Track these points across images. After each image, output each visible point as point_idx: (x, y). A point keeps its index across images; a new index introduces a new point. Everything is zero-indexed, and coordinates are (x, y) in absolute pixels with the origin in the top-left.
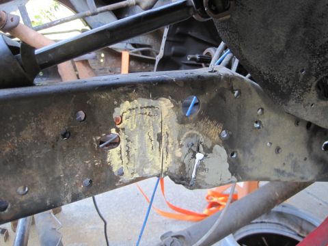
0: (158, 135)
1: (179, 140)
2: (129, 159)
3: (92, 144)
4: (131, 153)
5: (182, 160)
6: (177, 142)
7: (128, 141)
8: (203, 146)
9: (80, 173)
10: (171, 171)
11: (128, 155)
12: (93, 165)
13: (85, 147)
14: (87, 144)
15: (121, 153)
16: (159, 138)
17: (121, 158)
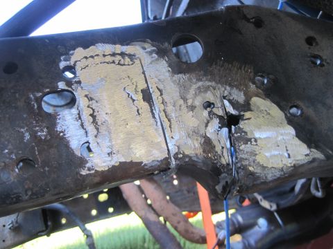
0: (143, 91)
1: (185, 100)
2: (97, 129)
3: (29, 104)
4: (100, 119)
5: (202, 132)
6: (181, 102)
7: (91, 99)
8: (230, 101)
9: (10, 147)
10: (187, 153)
11: (95, 122)
12: (34, 136)
13: (16, 108)
14: (21, 104)
15: (80, 118)
16: (147, 96)
17: (82, 125)
